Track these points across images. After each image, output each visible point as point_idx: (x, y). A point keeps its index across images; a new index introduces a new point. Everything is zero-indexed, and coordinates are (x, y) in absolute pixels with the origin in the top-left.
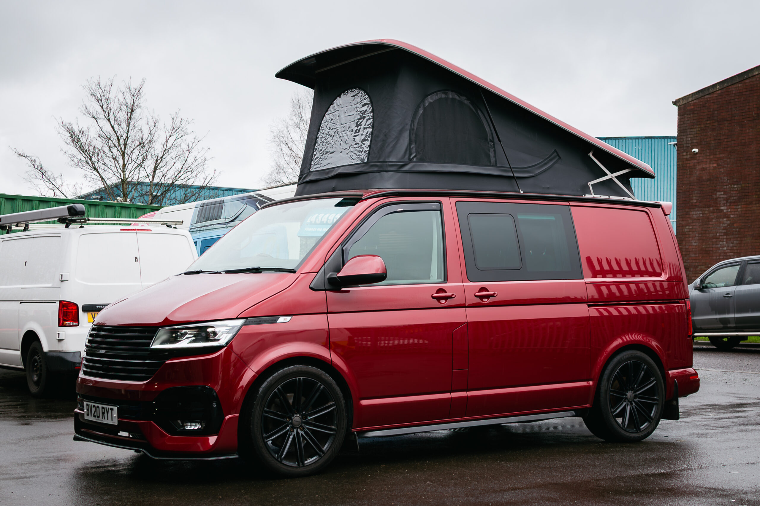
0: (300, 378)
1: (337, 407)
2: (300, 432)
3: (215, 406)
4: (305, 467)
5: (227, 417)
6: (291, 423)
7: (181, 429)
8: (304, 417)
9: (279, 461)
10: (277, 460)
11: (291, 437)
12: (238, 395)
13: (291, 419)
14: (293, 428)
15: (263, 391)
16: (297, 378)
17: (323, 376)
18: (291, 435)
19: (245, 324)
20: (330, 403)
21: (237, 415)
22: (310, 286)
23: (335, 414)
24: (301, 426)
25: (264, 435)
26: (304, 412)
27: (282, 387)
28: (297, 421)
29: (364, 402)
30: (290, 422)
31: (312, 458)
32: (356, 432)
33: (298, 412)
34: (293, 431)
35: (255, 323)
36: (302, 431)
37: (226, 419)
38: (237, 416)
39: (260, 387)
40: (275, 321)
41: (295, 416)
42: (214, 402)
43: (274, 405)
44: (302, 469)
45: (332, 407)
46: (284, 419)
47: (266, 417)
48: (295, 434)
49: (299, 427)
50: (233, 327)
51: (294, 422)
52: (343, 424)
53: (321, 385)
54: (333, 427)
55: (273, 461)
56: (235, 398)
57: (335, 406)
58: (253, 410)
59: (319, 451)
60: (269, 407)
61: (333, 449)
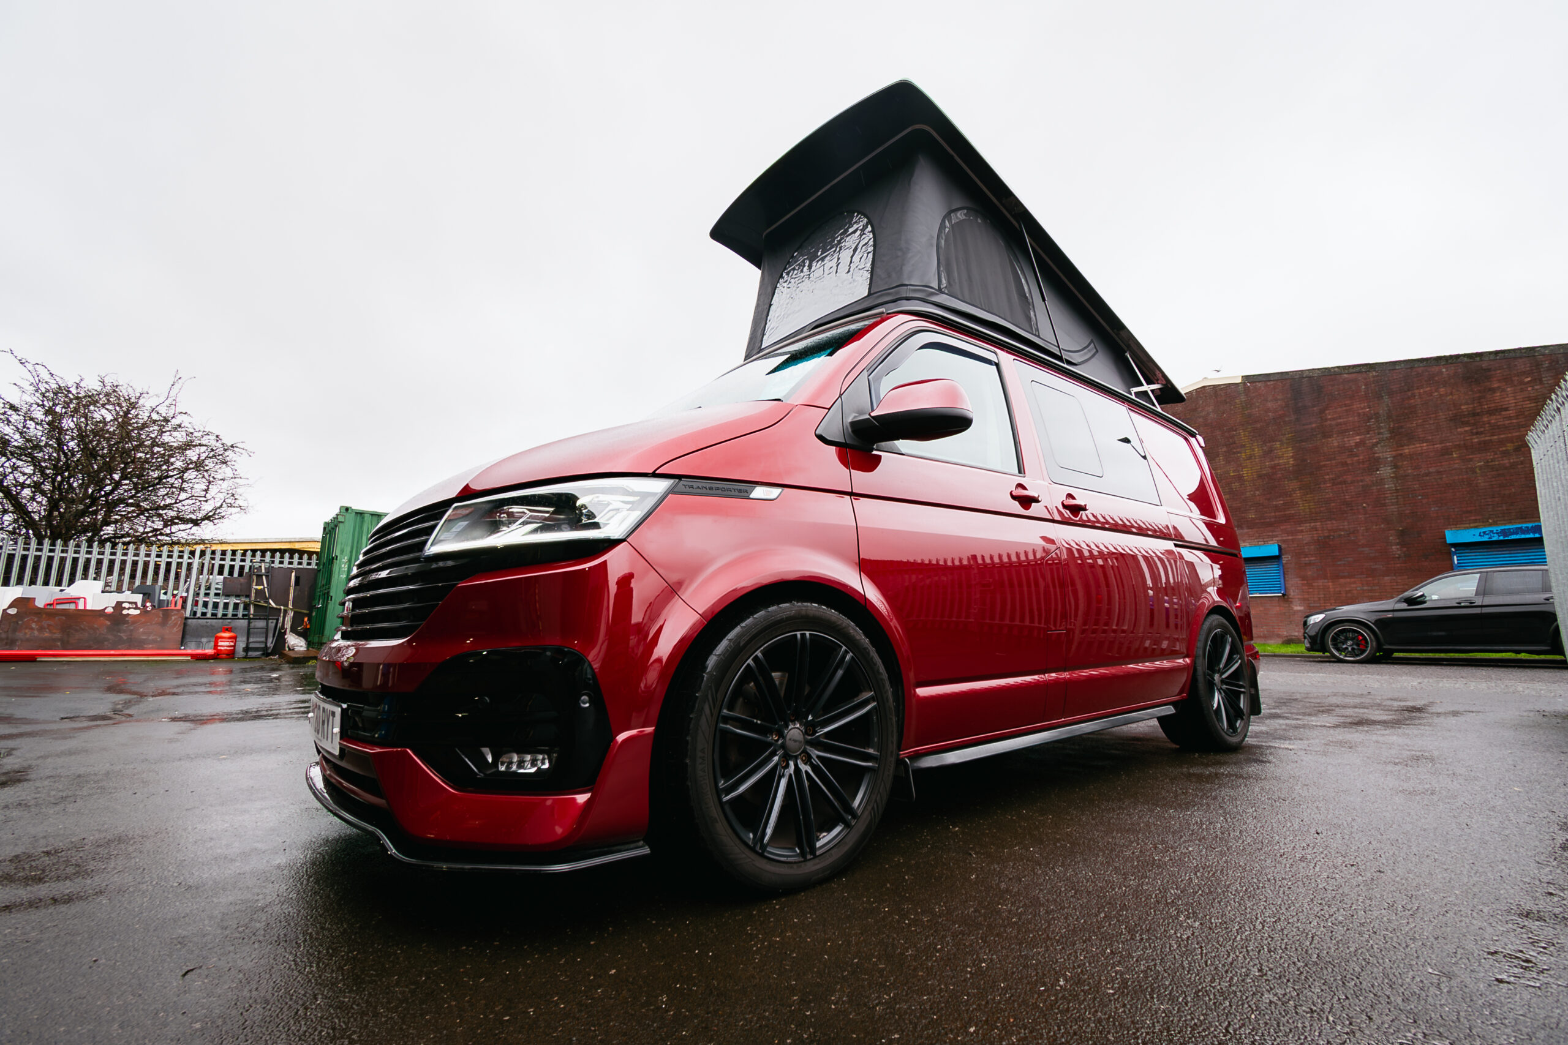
0: (805, 634)
1: (878, 703)
2: (805, 768)
3: (587, 705)
4: (817, 861)
5: (621, 737)
6: (783, 746)
7: (489, 772)
8: (810, 729)
9: (756, 853)
10: (752, 849)
11: (783, 783)
12: (652, 676)
13: (781, 735)
14: (786, 757)
15: (717, 665)
16: (798, 634)
17: (851, 631)
18: (783, 776)
19: (671, 491)
20: (864, 694)
21: (649, 729)
22: (817, 432)
23: (875, 720)
24: (805, 751)
25: (721, 784)
26: (810, 718)
27: (764, 653)
28: (795, 741)
29: (922, 692)
30: (780, 742)
31: (829, 831)
32: (907, 757)
33: (799, 717)
34: (787, 766)
35: (699, 491)
36: (805, 764)
37: (617, 742)
38: (649, 734)
39: (710, 652)
40: (745, 494)
41: (790, 728)
42: (583, 695)
43: (741, 700)
44: (812, 867)
45: (869, 704)
46: (765, 735)
47: (725, 732)
48: (792, 772)
49: (800, 754)
50: (644, 495)
51: (789, 743)
52: (892, 743)
53: (846, 652)
54: (871, 751)
55: (744, 856)
56: (642, 685)
57: (874, 701)
58: (691, 716)
59: (844, 811)
60: (731, 708)
61: (875, 806)
